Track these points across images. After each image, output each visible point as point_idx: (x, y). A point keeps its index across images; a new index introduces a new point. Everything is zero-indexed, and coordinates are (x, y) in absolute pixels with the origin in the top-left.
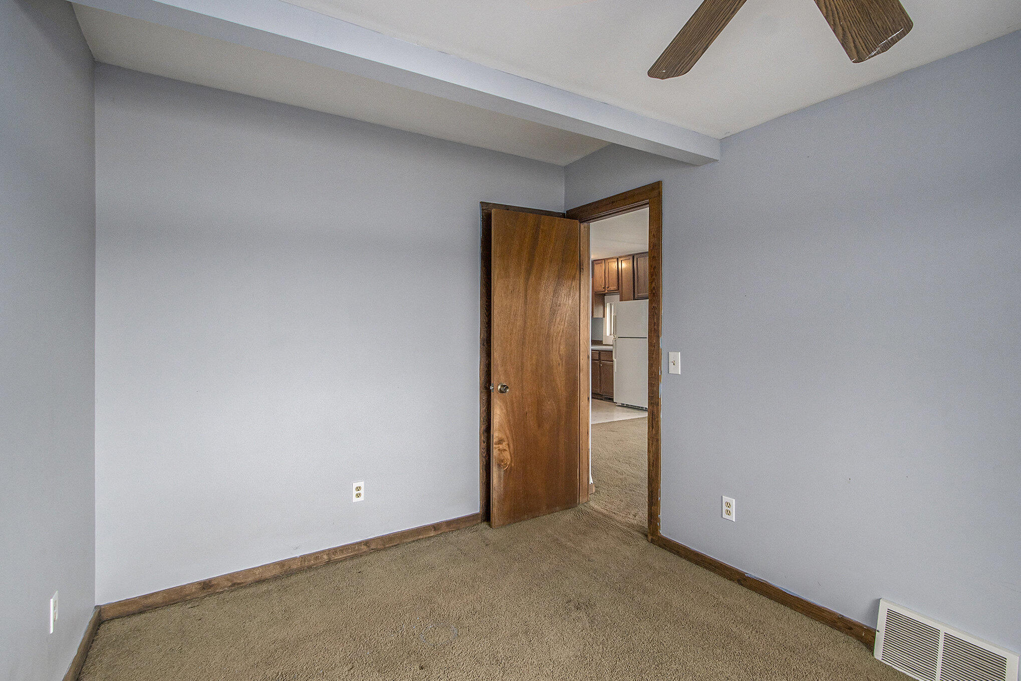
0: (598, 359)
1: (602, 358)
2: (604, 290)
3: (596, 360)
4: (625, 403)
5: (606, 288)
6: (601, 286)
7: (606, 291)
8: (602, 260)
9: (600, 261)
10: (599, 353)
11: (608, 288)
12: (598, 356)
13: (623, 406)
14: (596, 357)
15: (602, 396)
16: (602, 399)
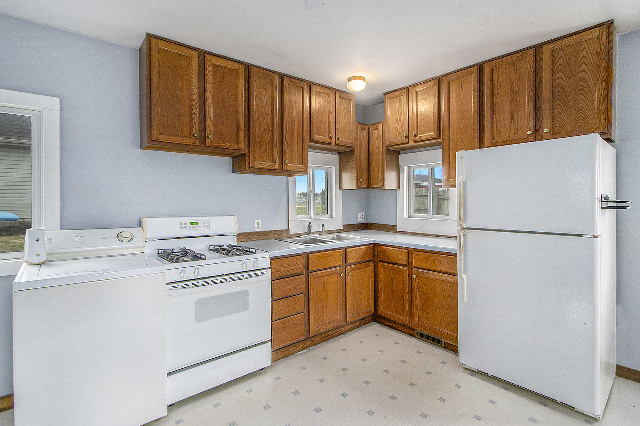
0: (405, 262)
1: (415, 263)
2: (407, 140)
3: (403, 265)
5: (411, 137)
6: (400, 134)
7: (411, 143)
8: (402, 89)
9: (398, 93)
10: (409, 253)
11: (416, 136)
12: (405, 258)
14: (403, 259)
15: (414, 330)
16: (414, 336)
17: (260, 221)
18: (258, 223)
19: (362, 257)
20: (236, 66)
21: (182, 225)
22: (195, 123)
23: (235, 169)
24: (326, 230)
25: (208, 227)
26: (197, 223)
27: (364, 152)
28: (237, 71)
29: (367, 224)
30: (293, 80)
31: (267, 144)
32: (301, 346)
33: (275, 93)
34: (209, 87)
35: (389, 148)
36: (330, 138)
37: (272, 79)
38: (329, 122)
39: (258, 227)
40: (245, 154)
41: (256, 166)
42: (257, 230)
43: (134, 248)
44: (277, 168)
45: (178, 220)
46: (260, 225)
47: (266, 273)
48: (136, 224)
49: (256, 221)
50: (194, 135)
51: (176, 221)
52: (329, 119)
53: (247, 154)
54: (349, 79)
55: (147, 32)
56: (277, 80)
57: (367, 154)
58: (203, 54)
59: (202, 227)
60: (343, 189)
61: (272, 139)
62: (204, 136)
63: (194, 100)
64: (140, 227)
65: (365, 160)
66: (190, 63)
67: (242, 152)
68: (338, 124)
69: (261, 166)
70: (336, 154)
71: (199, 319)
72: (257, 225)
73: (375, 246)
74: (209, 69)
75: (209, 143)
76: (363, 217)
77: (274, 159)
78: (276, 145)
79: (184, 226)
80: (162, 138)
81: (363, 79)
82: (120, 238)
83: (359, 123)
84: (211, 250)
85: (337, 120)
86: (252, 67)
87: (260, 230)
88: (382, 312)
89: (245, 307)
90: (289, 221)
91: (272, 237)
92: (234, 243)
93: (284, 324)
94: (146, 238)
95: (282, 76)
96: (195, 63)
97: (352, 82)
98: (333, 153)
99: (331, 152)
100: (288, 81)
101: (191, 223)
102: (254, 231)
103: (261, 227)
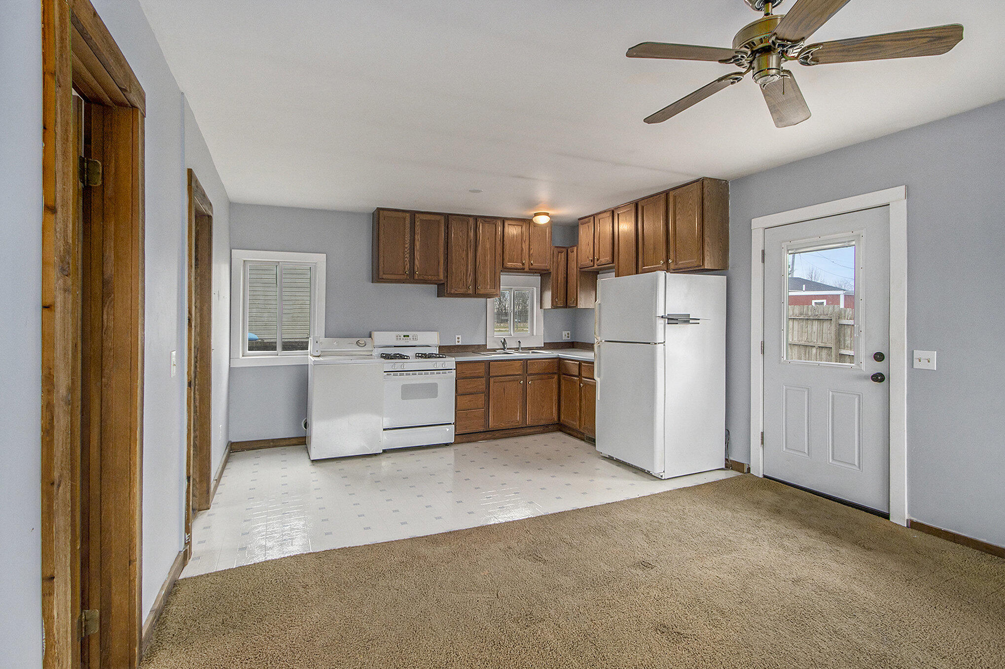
0: (577, 374)
1: (583, 374)
2: (592, 263)
3: (576, 376)
4: (615, 457)
5: (596, 261)
6: (588, 257)
7: (596, 266)
8: (589, 216)
9: (587, 220)
10: (580, 365)
12: (577, 370)
13: (610, 459)
14: (575, 371)
15: (583, 434)
16: (583, 440)
17: (460, 336)
18: (458, 338)
19: (545, 369)
20: (438, 218)
22: (407, 264)
23: (439, 295)
24: (524, 347)
25: (416, 339)
26: (408, 336)
27: (561, 273)
28: (439, 222)
29: (573, 343)
30: (487, 219)
31: (462, 274)
32: (482, 437)
33: (470, 233)
34: (418, 237)
35: (581, 270)
36: (523, 264)
37: (468, 222)
38: (522, 250)
39: (458, 342)
40: (444, 284)
41: (452, 292)
42: (457, 344)
43: (367, 351)
44: (471, 293)
45: (394, 334)
46: (460, 340)
47: (451, 372)
48: (368, 336)
49: (457, 336)
50: (406, 273)
51: (393, 334)
52: (522, 247)
53: (446, 283)
55: (377, 207)
56: (471, 221)
57: (565, 276)
58: (413, 214)
59: (412, 339)
60: (545, 308)
61: (467, 270)
62: (412, 272)
63: (407, 248)
64: (370, 337)
65: (563, 281)
66: (405, 221)
67: (442, 282)
68: (532, 250)
69: (456, 292)
70: (538, 276)
71: (404, 397)
72: (457, 340)
73: (560, 360)
74: (418, 223)
75: (416, 277)
76: (569, 335)
77: (468, 286)
78: (470, 274)
79: (399, 338)
80: (385, 276)
81: (547, 214)
82: (359, 344)
83: (556, 247)
84: (418, 356)
85: (531, 247)
86: (451, 216)
87: (460, 344)
88: (563, 421)
89: (435, 395)
90: (487, 338)
91: (470, 350)
92: (436, 352)
93: (467, 414)
94: (374, 346)
95: (476, 218)
96: (408, 221)
97: (537, 217)
98: (535, 274)
99: (532, 274)
100: (482, 221)
101: (404, 336)
102: (454, 345)
103: (460, 342)
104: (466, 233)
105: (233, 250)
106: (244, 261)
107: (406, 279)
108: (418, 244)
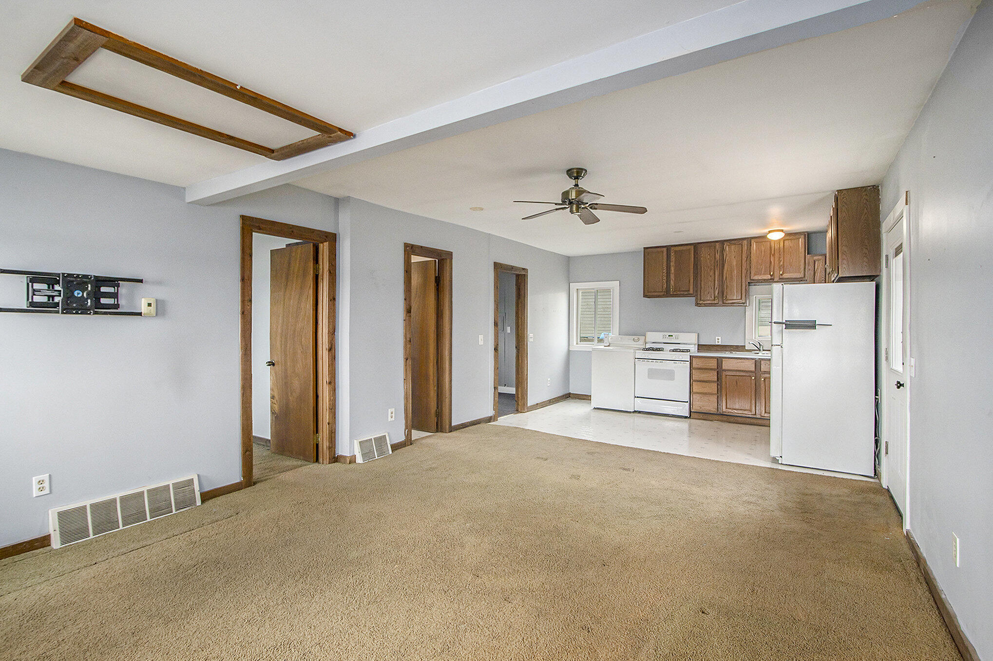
17: (720, 338)
18: (718, 339)
20: (689, 247)
21: (664, 337)
22: (665, 284)
23: (698, 305)
26: (672, 336)
28: (689, 250)
30: (733, 242)
31: (710, 288)
32: (717, 418)
33: (717, 255)
34: (672, 264)
36: (771, 275)
37: (715, 246)
38: (771, 263)
39: (718, 342)
41: (701, 303)
42: (717, 344)
43: (639, 345)
44: (718, 303)
45: (661, 334)
47: (686, 363)
48: (642, 334)
49: (717, 338)
50: (664, 290)
52: (770, 260)
54: (770, 232)
55: (644, 247)
56: (719, 245)
58: (668, 248)
59: (674, 339)
61: (714, 285)
62: (668, 289)
63: (664, 272)
66: (663, 253)
67: (694, 295)
68: (782, 262)
72: (717, 340)
74: (672, 254)
75: (672, 293)
77: (715, 297)
78: (717, 288)
80: (649, 294)
81: (782, 231)
82: (634, 340)
84: (672, 350)
85: (781, 259)
86: (699, 244)
87: (720, 343)
90: (746, 341)
91: (729, 349)
92: (694, 349)
93: (701, 397)
94: (643, 342)
95: (722, 242)
96: (665, 253)
97: (770, 234)
98: (801, 282)
99: (798, 282)
100: (728, 244)
101: (669, 336)
102: (714, 344)
103: (720, 342)
104: (713, 256)
105: (570, 284)
106: (577, 289)
107: (663, 295)
108: (672, 269)
